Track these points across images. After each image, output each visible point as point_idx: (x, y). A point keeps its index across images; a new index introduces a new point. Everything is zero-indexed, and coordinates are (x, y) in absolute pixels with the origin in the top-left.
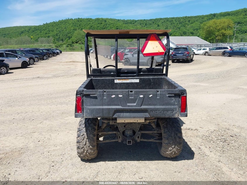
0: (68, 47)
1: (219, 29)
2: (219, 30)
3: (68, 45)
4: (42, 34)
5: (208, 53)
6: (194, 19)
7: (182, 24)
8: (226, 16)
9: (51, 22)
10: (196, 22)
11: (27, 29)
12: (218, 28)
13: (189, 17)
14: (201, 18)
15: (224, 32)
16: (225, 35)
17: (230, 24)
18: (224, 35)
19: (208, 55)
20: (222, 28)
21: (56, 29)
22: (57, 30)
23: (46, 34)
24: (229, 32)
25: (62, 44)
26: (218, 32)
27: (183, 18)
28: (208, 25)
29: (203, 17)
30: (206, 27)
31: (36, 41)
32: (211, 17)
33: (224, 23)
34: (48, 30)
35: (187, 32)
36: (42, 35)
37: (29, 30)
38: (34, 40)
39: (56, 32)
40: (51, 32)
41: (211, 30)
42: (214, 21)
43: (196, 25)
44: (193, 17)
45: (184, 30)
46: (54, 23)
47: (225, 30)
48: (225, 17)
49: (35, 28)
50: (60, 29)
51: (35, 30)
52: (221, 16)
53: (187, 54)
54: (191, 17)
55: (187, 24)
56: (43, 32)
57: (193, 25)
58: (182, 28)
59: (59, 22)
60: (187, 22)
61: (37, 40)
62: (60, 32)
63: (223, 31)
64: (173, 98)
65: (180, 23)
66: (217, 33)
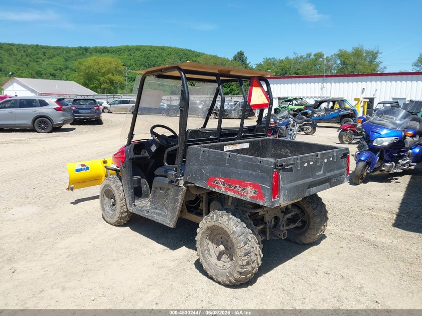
1: (104, 73)
2: (103, 75)
5: (108, 110)
6: (52, 51)
7: (31, 57)
8: (103, 52)
10: (58, 57)
12: (103, 71)
13: (43, 47)
14: (65, 52)
15: (113, 78)
16: (114, 82)
17: (119, 67)
18: (112, 82)
19: (108, 113)
20: (109, 72)
24: (117, 78)
26: (104, 76)
27: (32, 47)
28: (87, 64)
29: (68, 50)
30: (83, 67)
32: (81, 52)
33: (110, 63)
35: (44, 72)
41: (92, 72)
42: (95, 60)
43: (59, 61)
44: (50, 47)
45: (38, 68)
47: (113, 75)
48: (104, 55)
52: (96, 52)
53: (97, 109)
54: (47, 48)
55: (41, 58)
57: (53, 61)
58: (32, 64)
60: (40, 55)
63: (110, 76)
65: (27, 55)
66: (102, 79)
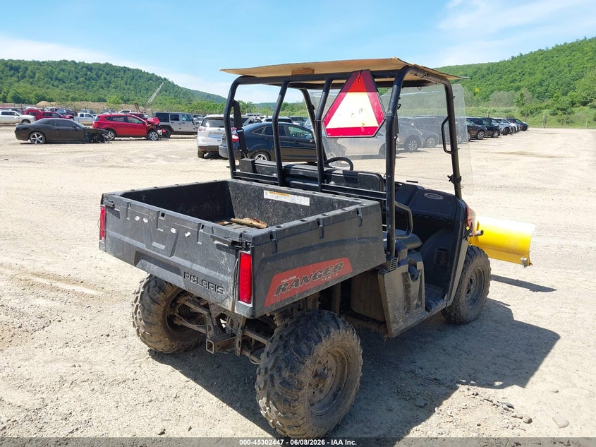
0: (557, 116)
3: (558, 109)
4: (503, 81)
9: (531, 52)
11: (470, 72)
21: (541, 68)
22: (545, 71)
23: (511, 82)
25: (541, 108)
31: (485, 98)
34: (520, 71)
36: (502, 86)
37: (475, 73)
38: (479, 98)
39: (541, 77)
40: (527, 77)
46: (541, 52)
49: (489, 69)
50: (551, 69)
51: (488, 74)
56: (505, 77)
59: (555, 49)
61: (487, 96)
62: (551, 76)
64: (224, 253)
